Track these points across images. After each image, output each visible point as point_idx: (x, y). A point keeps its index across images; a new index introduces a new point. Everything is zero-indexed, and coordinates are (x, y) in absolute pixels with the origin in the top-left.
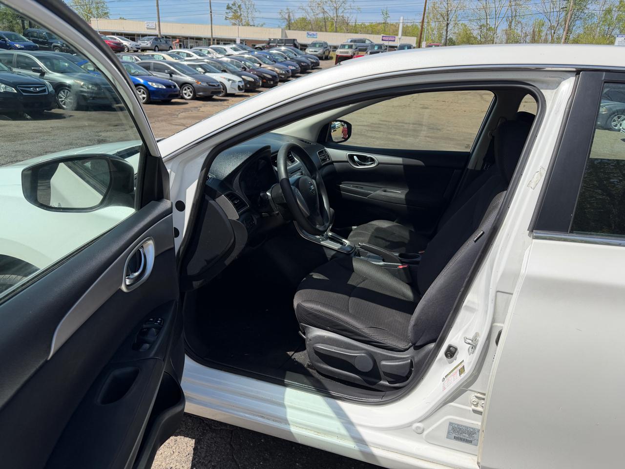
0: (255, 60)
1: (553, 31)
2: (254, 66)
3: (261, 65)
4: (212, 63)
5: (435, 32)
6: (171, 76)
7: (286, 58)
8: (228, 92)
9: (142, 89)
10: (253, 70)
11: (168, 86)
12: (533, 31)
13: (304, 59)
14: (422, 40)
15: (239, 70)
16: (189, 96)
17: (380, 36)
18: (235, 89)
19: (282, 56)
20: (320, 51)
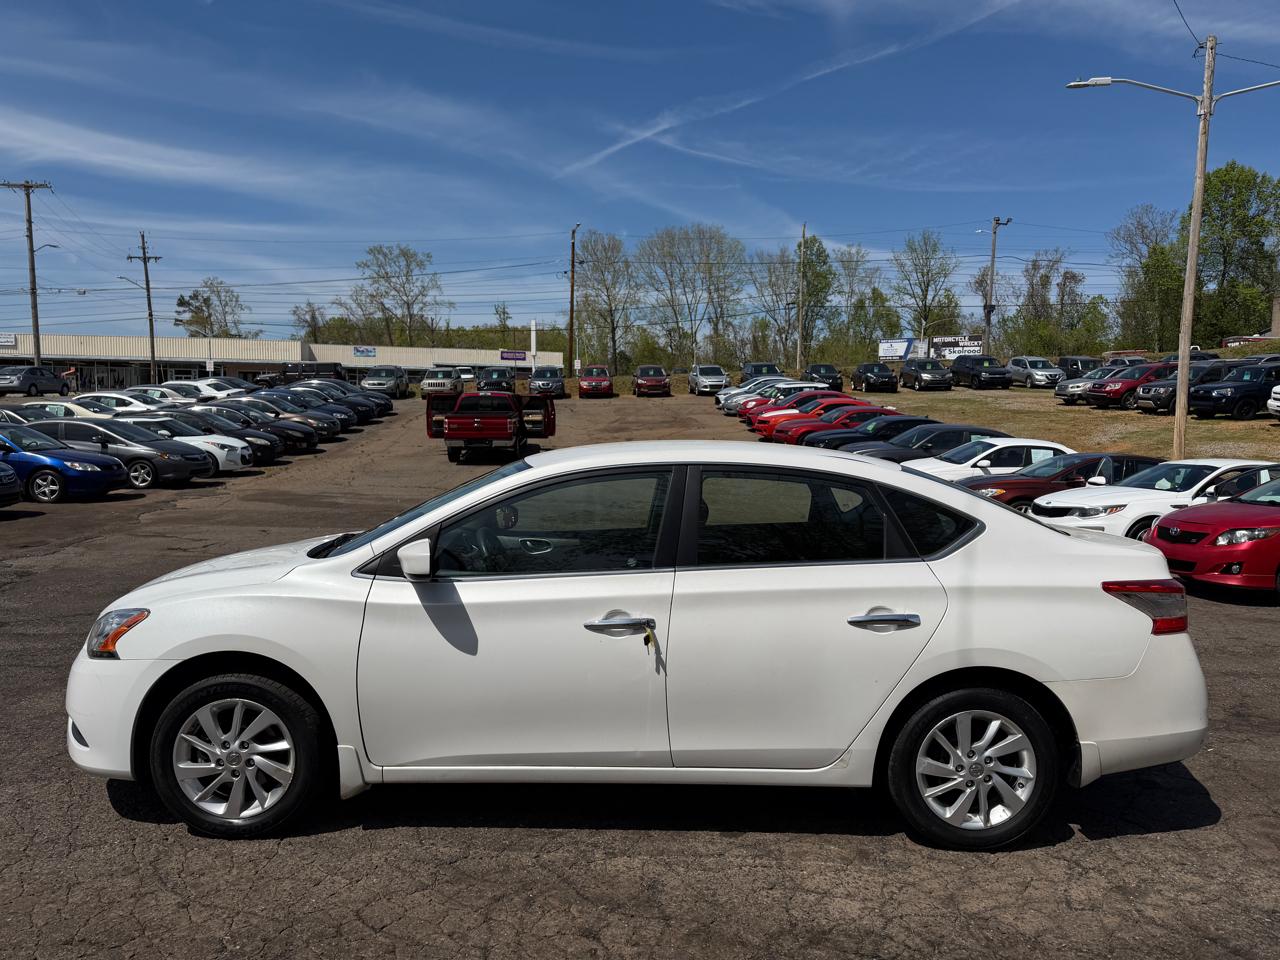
0: (264, 405)
1: (784, 336)
2: (267, 417)
3: (277, 414)
4: (180, 416)
5: (594, 342)
6: (104, 446)
7: (326, 400)
8: (221, 468)
9: (51, 475)
10: (265, 424)
11: (105, 466)
12: (754, 337)
13: (360, 399)
14: (574, 356)
15: (237, 426)
16: (144, 481)
17: (498, 353)
18: (236, 463)
19: (316, 394)
20: (390, 383)
